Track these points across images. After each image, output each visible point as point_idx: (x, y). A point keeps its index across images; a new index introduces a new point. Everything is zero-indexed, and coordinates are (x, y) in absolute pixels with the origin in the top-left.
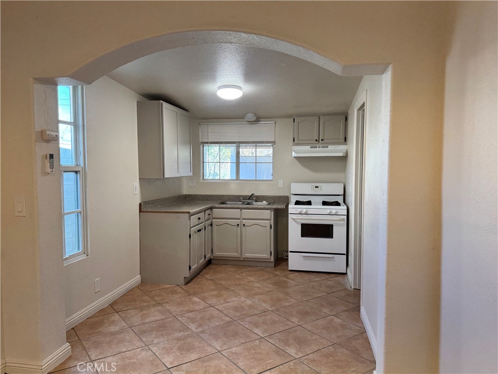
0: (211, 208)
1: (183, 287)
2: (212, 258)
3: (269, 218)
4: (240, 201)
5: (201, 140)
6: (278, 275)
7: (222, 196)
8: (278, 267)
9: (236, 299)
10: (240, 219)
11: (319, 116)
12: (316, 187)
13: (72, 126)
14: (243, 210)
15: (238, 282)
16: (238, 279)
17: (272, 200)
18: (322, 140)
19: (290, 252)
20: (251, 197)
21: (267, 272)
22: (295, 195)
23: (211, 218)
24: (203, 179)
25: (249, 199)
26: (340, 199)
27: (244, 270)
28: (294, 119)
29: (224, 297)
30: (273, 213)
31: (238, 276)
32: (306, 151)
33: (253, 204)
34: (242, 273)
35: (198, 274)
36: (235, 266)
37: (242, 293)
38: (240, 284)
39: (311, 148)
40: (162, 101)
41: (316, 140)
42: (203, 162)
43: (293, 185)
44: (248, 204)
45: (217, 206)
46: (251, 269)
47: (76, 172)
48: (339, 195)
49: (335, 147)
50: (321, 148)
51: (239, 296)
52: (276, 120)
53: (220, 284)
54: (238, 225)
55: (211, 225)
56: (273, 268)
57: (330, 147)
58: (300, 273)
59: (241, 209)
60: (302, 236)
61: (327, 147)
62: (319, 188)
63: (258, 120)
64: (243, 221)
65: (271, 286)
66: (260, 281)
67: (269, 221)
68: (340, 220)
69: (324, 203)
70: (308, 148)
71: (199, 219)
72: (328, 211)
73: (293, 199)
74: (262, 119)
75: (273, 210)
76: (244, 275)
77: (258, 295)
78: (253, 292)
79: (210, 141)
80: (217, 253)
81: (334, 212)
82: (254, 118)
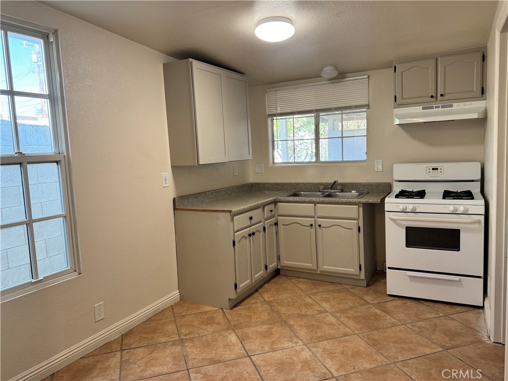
0: (275, 202)
1: (227, 311)
2: (279, 268)
3: (355, 216)
4: (320, 191)
5: (268, 113)
6: (368, 303)
7: (297, 184)
8: (373, 287)
9: (290, 344)
10: (314, 217)
11: (436, 58)
12: (433, 169)
13: (48, 100)
14: (317, 205)
15: (304, 311)
16: (307, 305)
17: (364, 189)
18: (442, 95)
19: (389, 268)
20: (334, 185)
21: (353, 294)
22: (400, 181)
23: (276, 216)
24: (274, 163)
25: (331, 188)
26: (475, 189)
27: (321, 289)
28: (395, 67)
29: (273, 339)
30: (361, 209)
31: (308, 300)
32: (416, 114)
33: (336, 196)
34: (315, 294)
35: (256, 291)
36: (310, 281)
37: (303, 333)
38: (305, 316)
39: (424, 108)
40: (191, 60)
41: (432, 97)
42: (273, 141)
43: (397, 167)
44: (329, 196)
45: (282, 198)
46: (332, 288)
47: (57, 162)
48: (473, 181)
49: (464, 105)
50: (440, 109)
51: (295, 340)
52: (370, 73)
53: (278, 313)
54: (311, 225)
55: (276, 224)
56: (365, 289)
57: (456, 106)
58: (404, 301)
59: (315, 203)
60: (408, 245)
61: (452, 106)
62: (439, 170)
63: (341, 76)
64: (319, 220)
65: (351, 323)
66: (337, 312)
67: (356, 221)
68: (474, 223)
69: (447, 195)
70: (418, 109)
71: (251, 218)
72: (451, 208)
73: (397, 188)
74: (348, 75)
75: (361, 205)
76: (318, 298)
77: (327, 339)
78: (319, 334)
79: (279, 111)
80: (286, 262)
81: (461, 209)
82: (335, 74)
